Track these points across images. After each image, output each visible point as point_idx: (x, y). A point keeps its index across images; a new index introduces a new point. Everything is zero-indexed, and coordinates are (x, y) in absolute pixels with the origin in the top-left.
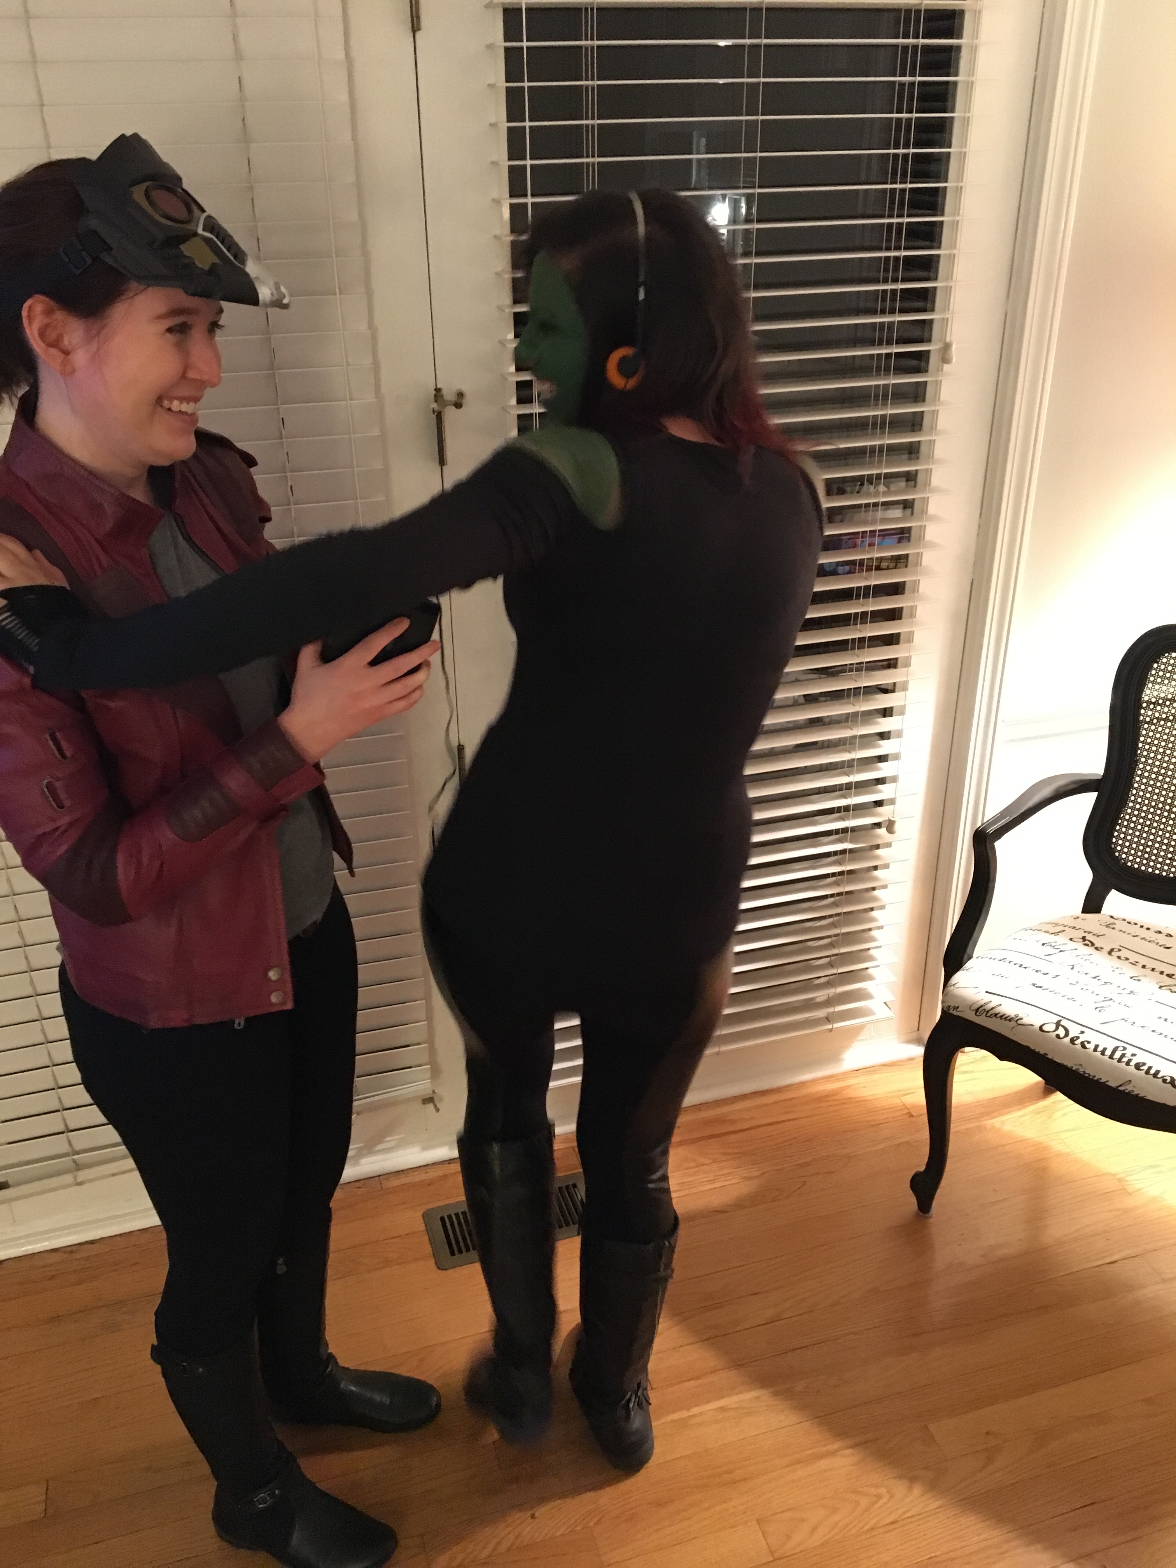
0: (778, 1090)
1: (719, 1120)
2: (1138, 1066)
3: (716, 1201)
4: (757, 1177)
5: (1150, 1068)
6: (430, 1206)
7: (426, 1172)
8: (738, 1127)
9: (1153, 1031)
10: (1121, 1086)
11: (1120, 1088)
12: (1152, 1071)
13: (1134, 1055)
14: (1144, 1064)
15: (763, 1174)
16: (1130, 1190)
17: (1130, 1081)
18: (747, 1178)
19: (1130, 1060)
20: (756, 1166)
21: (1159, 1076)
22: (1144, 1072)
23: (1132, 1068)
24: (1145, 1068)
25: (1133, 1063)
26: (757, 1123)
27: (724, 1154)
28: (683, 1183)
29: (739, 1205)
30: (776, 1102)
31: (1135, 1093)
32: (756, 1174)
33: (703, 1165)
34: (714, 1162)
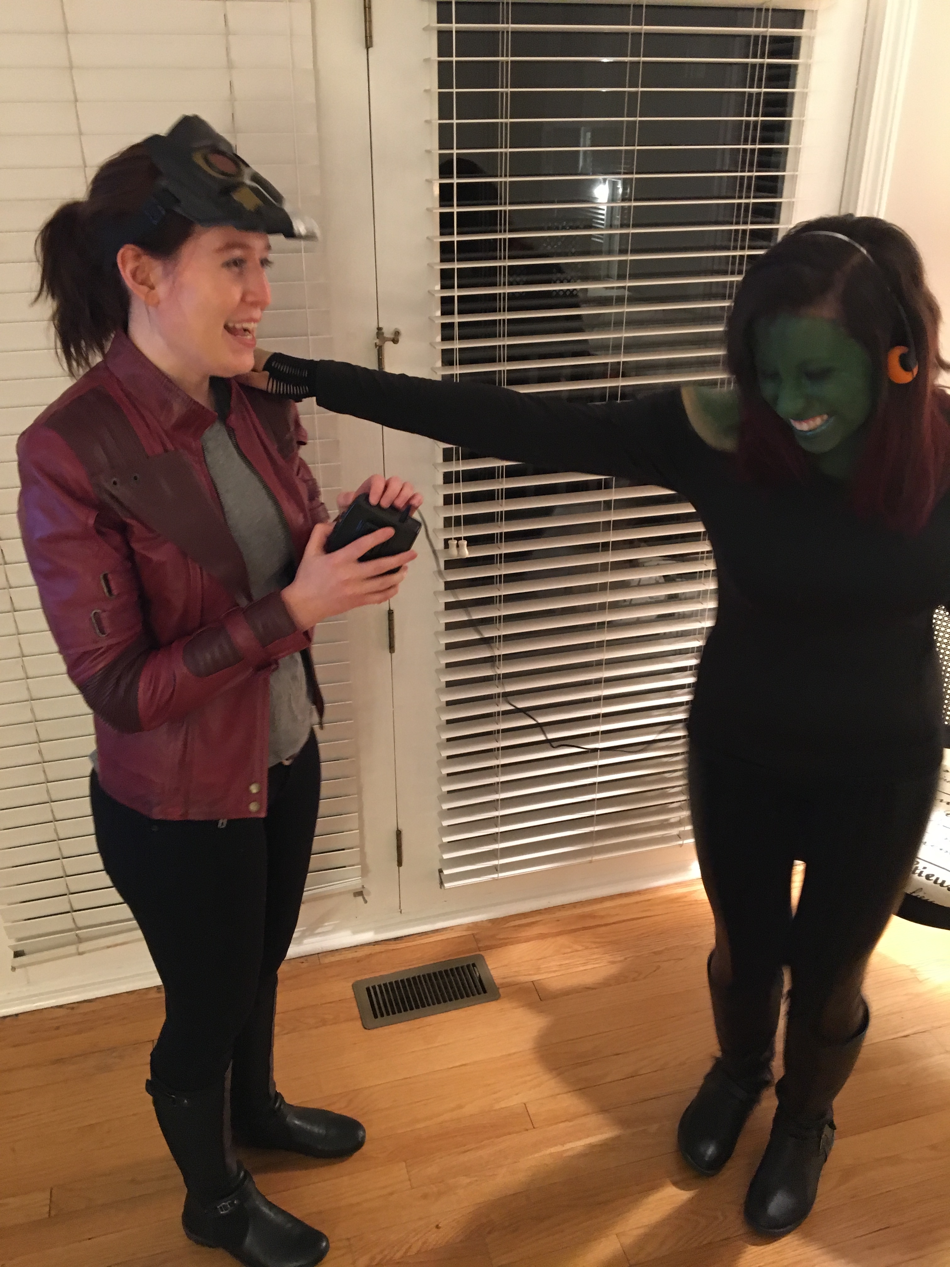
0: (639, 893)
1: (592, 916)
2: (928, 877)
4: (621, 961)
5: (937, 879)
6: (359, 979)
7: (356, 952)
8: (607, 921)
10: (914, 892)
11: (914, 895)
12: (939, 881)
13: (925, 868)
14: (933, 875)
15: (626, 959)
16: (921, 978)
17: (922, 889)
18: (613, 963)
19: (921, 872)
20: (620, 952)
21: (945, 885)
22: (932, 882)
23: (923, 878)
24: (934, 878)
25: (924, 874)
26: (622, 918)
27: (595, 943)
28: (561, 965)
29: (607, 983)
31: (926, 898)
32: (619, 959)
34: (587, 948)
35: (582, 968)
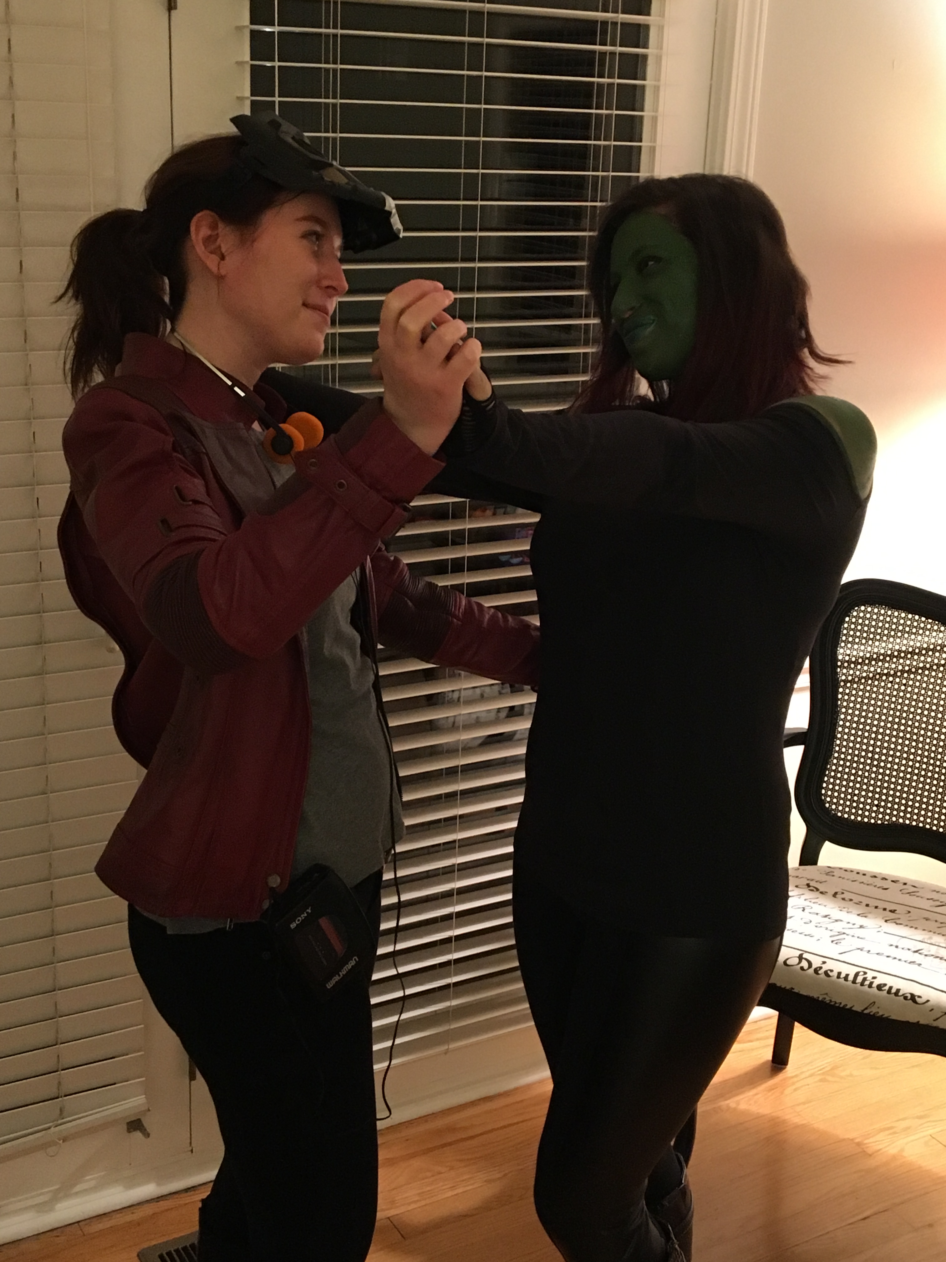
0: (506, 1094)
1: (452, 1129)
2: (880, 987)
3: (461, 1206)
4: (499, 1179)
5: (891, 988)
6: (145, 1245)
7: (133, 1213)
8: (471, 1133)
9: (888, 957)
10: (866, 1009)
11: (865, 1012)
12: (893, 991)
13: (874, 978)
14: (885, 985)
15: (505, 1175)
16: (870, 1151)
17: (874, 1002)
18: (489, 1181)
19: (871, 983)
20: (496, 1168)
21: (900, 994)
22: (886, 992)
23: (874, 990)
24: (887, 988)
25: (874, 985)
26: (490, 1127)
27: (461, 1161)
28: (423, 1193)
29: (486, 1207)
30: (507, 1106)
31: (880, 1014)
32: (498, 1176)
33: (440, 1173)
34: (452, 1168)
35: (450, 1194)
